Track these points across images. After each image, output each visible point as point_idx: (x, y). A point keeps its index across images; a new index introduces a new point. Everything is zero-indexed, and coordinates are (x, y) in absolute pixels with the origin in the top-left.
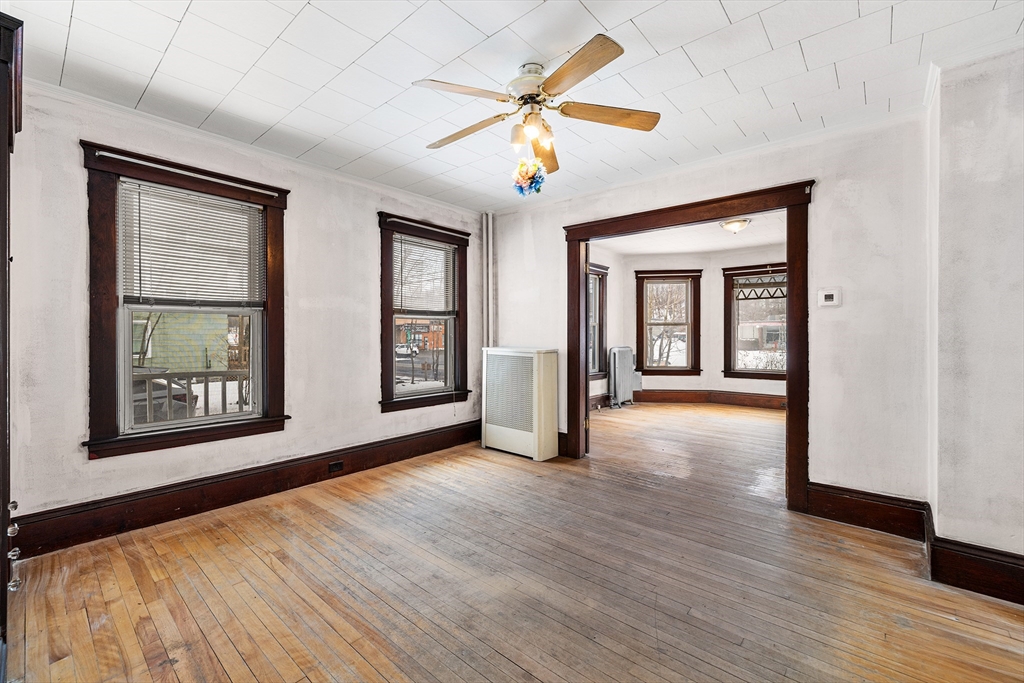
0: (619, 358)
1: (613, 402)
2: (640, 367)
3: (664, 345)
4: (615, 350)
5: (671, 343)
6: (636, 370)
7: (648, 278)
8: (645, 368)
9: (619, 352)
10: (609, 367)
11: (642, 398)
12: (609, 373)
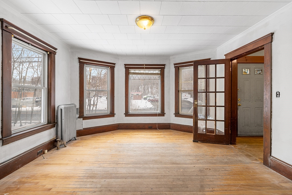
0: (65, 112)
1: (59, 143)
2: (81, 115)
3: (95, 100)
4: (62, 107)
5: (98, 99)
6: (79, 118)
7: (87, 63)
8: (85, 115)
9: (65, 108)
10: (57, 118)
11: (82, 133)
12: (57, 123)
